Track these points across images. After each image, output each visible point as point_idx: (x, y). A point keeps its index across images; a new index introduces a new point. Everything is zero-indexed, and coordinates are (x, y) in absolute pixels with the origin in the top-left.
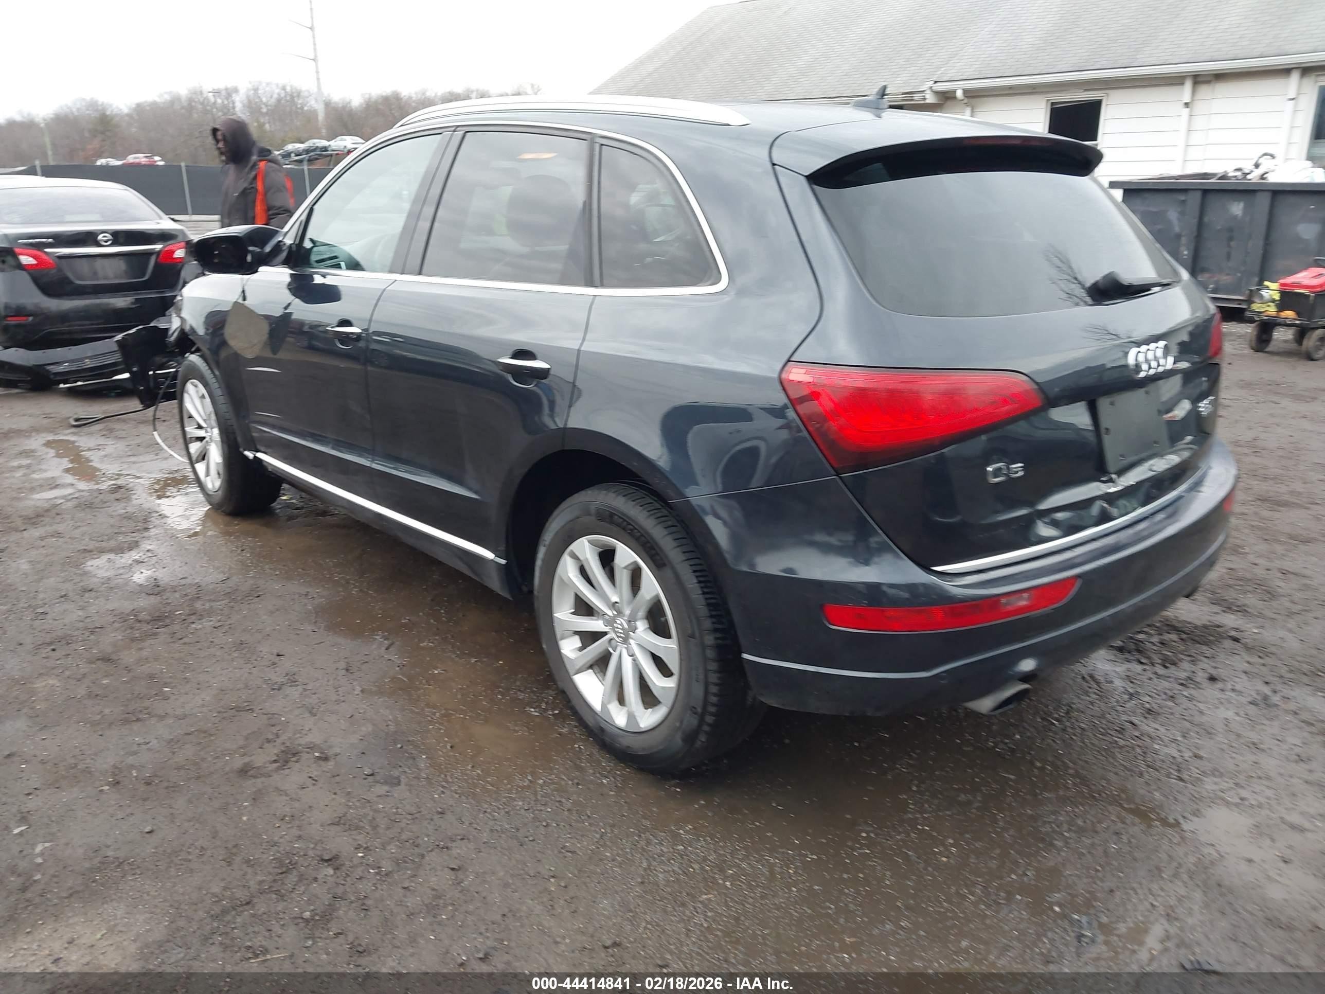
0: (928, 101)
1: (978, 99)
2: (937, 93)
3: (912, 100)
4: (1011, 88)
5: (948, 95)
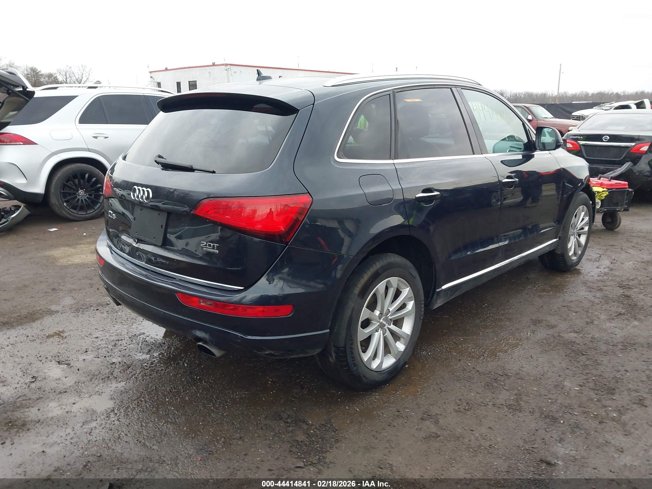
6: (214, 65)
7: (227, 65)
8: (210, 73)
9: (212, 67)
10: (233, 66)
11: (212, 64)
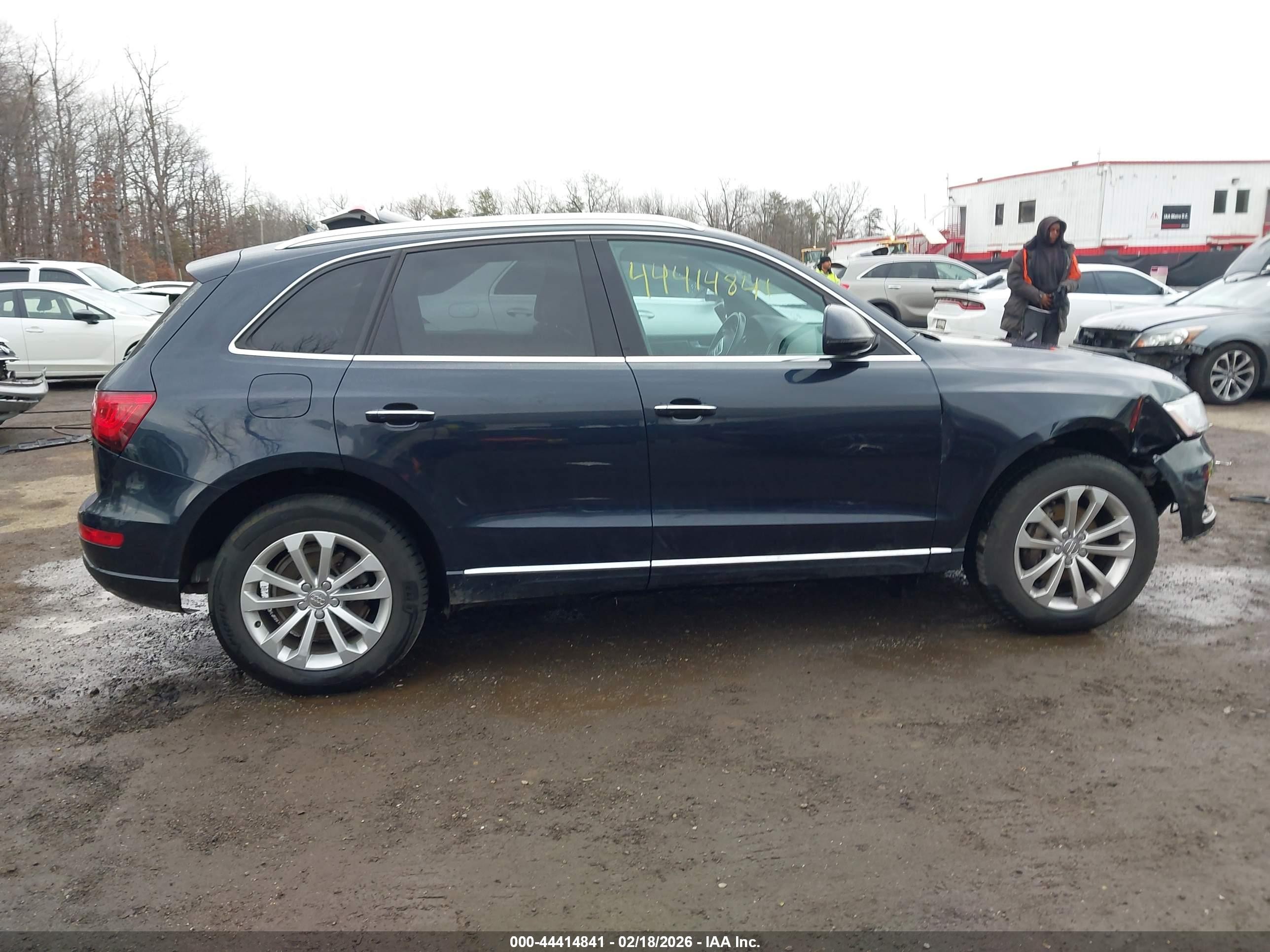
6: (1075, 165)
7: (1102, 164)
8: (1064, 182)
9: (1071, 171)
10: (1118, 167)
11: (1071, 165)
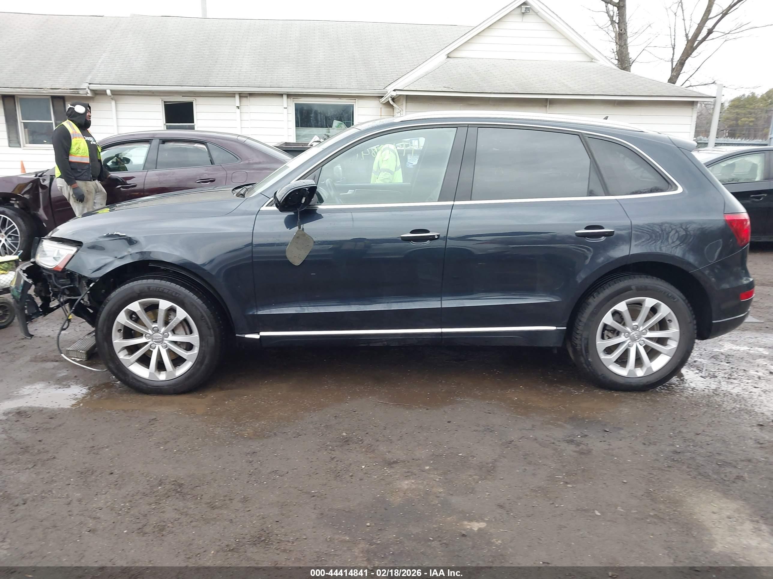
0: (88, 95)
1: (123, 96)
2: (92, 91)
3: (78, 93)
4: (138, 91)
5: (97, 92)
